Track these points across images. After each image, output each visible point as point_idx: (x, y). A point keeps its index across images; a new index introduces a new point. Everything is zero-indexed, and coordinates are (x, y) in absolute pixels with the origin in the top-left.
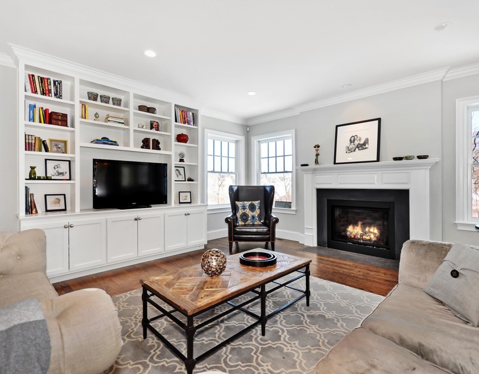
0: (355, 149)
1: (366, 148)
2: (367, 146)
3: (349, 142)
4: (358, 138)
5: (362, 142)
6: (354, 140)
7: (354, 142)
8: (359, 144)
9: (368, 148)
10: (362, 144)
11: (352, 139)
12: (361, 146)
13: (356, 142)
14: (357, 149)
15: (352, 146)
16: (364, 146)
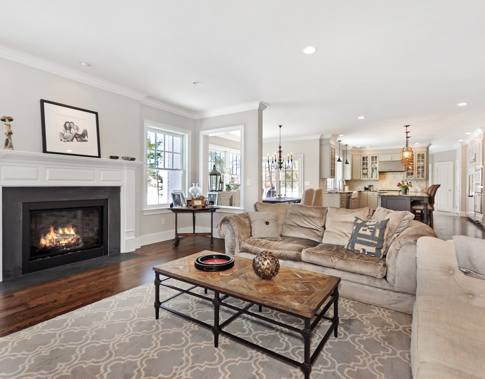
0: (73, 139)
1: (85, 141)
2: (86, 138)
3: (64, 129)
4: (75, 127)
5: (80, 132)
6: (70, 128)
7: (70, 130)
8: (76, 134)
9: (87, 141)
10: (80, 135)
11: (68, 125)
12: (80, 137)
13: (73, 131)
14: (75, 139)
15: (67, 134)
16: (83, 138)
